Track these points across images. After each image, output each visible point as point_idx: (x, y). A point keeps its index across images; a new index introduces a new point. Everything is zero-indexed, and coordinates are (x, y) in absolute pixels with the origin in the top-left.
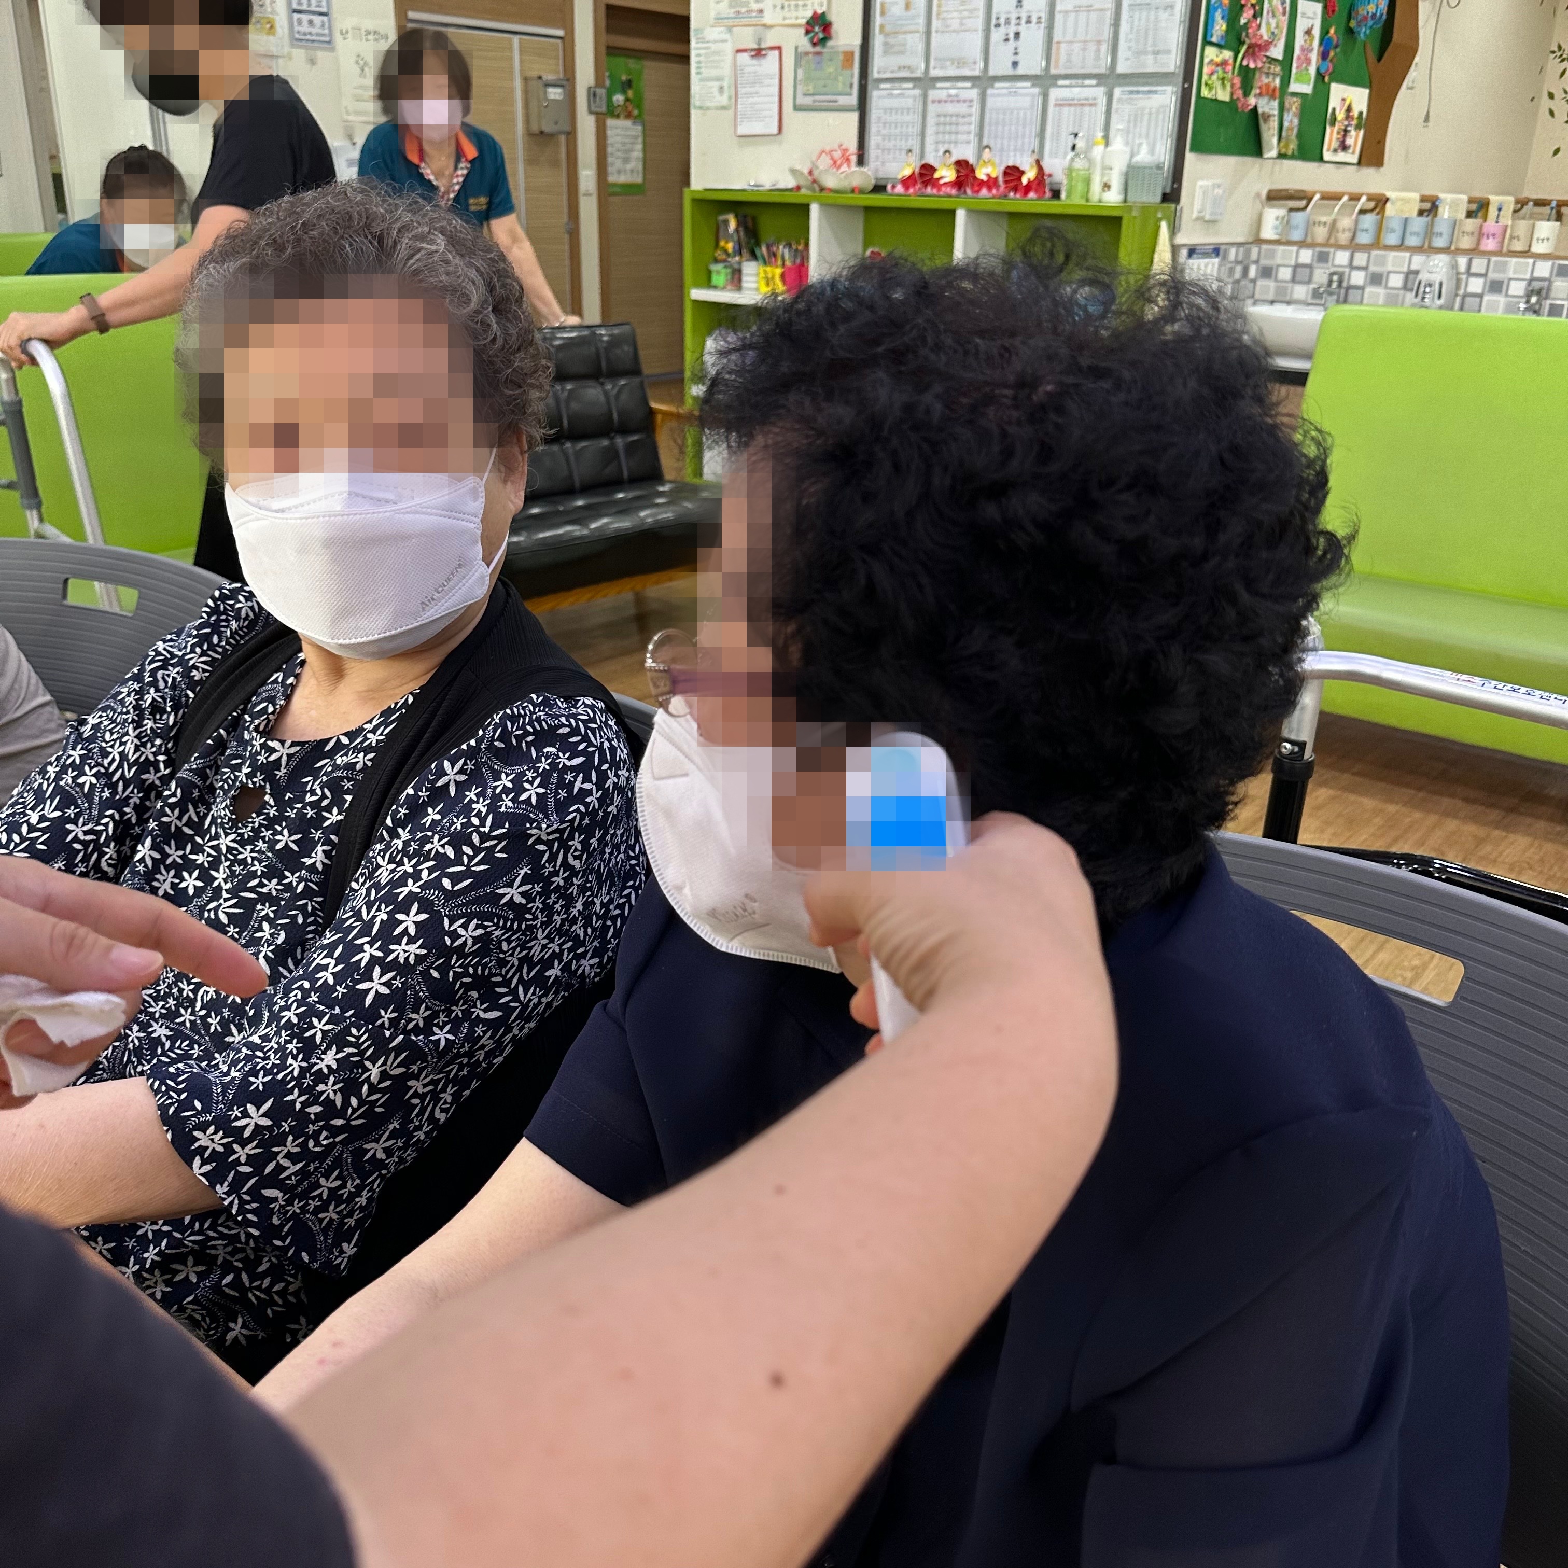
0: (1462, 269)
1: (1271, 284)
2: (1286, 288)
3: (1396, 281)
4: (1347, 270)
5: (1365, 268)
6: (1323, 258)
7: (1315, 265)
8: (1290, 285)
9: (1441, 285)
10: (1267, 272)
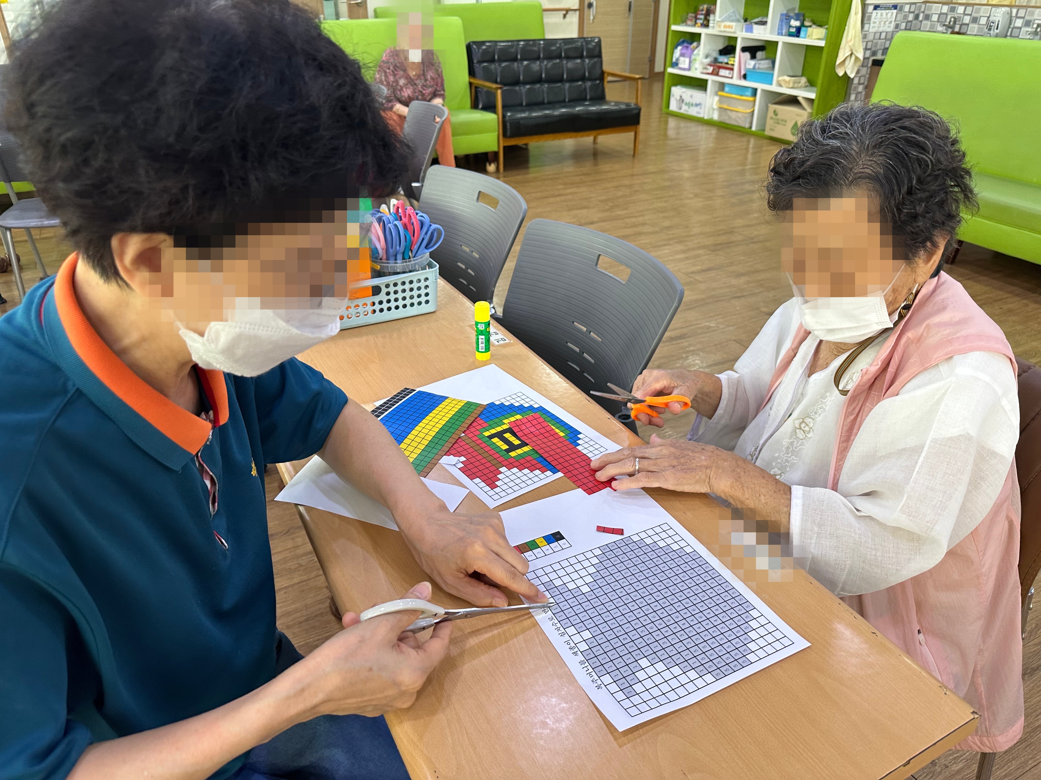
0: (1014, 14)
1: (928, 23)
2: (935, 25)
3: (983, 21)
4: (962, 16)
5: (970, 15)
6: (953, 10)
7: (949, 13)
8: (936, 23)
9: (999, 21)
10: (927, 17)
